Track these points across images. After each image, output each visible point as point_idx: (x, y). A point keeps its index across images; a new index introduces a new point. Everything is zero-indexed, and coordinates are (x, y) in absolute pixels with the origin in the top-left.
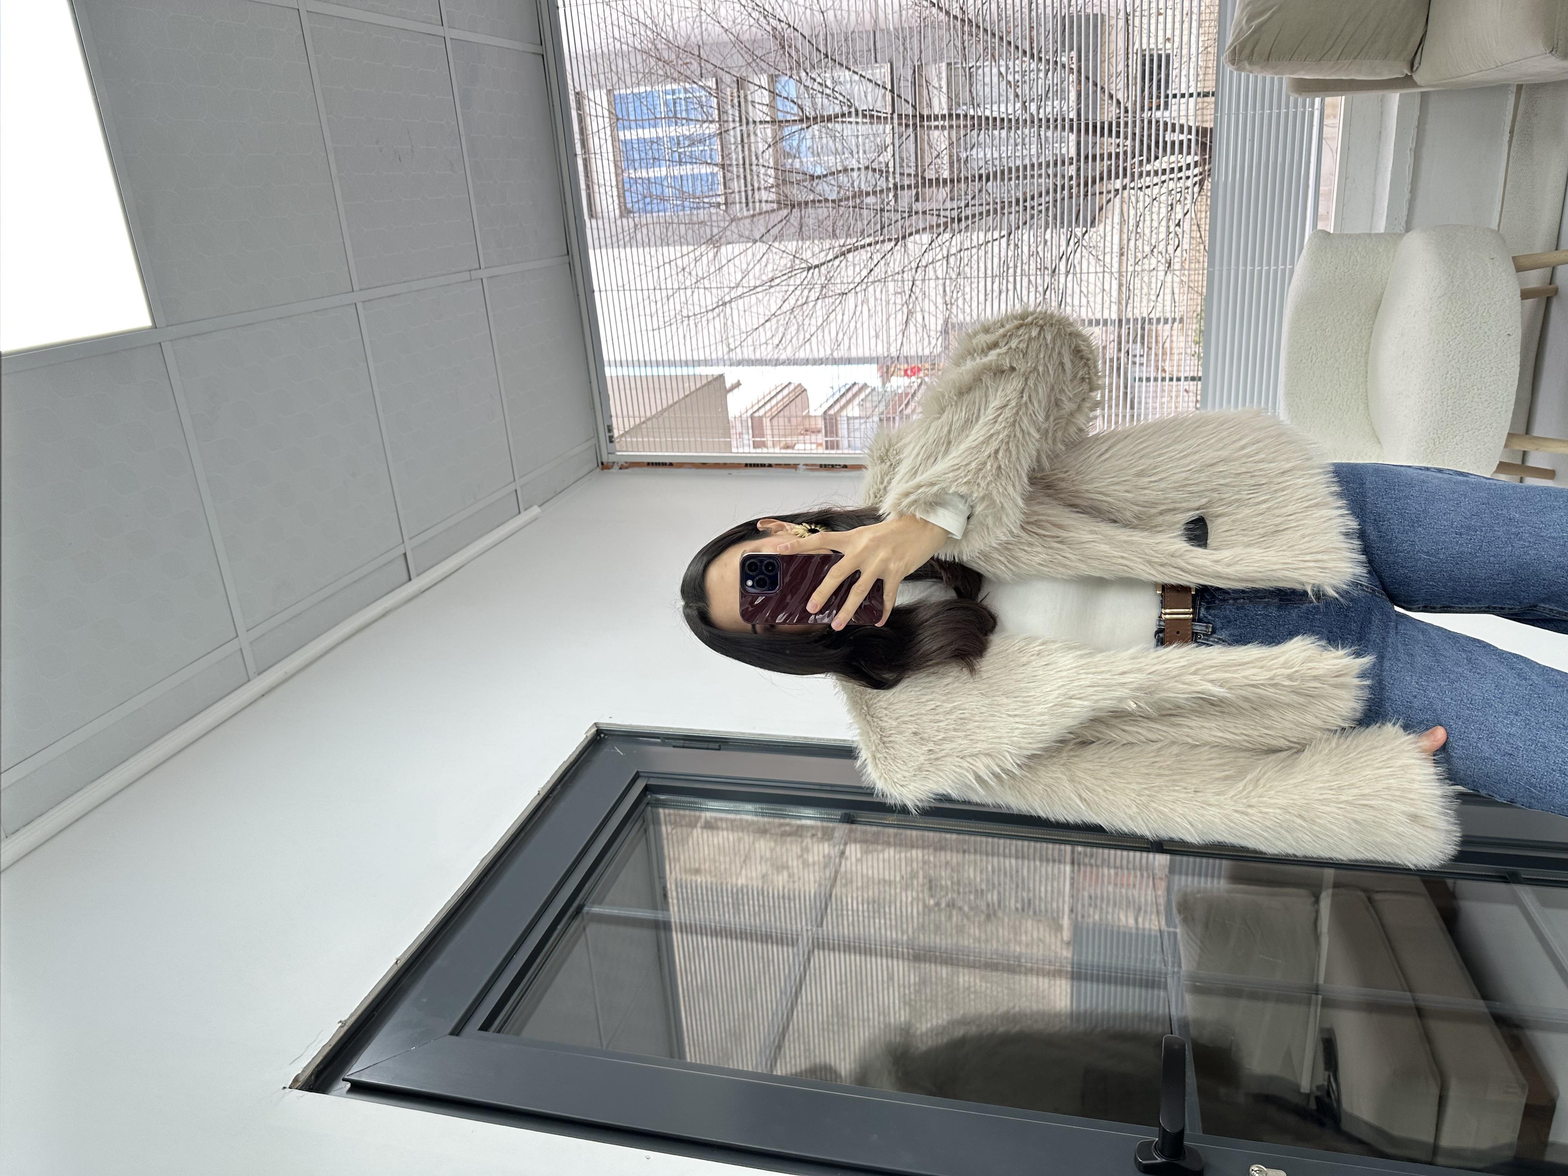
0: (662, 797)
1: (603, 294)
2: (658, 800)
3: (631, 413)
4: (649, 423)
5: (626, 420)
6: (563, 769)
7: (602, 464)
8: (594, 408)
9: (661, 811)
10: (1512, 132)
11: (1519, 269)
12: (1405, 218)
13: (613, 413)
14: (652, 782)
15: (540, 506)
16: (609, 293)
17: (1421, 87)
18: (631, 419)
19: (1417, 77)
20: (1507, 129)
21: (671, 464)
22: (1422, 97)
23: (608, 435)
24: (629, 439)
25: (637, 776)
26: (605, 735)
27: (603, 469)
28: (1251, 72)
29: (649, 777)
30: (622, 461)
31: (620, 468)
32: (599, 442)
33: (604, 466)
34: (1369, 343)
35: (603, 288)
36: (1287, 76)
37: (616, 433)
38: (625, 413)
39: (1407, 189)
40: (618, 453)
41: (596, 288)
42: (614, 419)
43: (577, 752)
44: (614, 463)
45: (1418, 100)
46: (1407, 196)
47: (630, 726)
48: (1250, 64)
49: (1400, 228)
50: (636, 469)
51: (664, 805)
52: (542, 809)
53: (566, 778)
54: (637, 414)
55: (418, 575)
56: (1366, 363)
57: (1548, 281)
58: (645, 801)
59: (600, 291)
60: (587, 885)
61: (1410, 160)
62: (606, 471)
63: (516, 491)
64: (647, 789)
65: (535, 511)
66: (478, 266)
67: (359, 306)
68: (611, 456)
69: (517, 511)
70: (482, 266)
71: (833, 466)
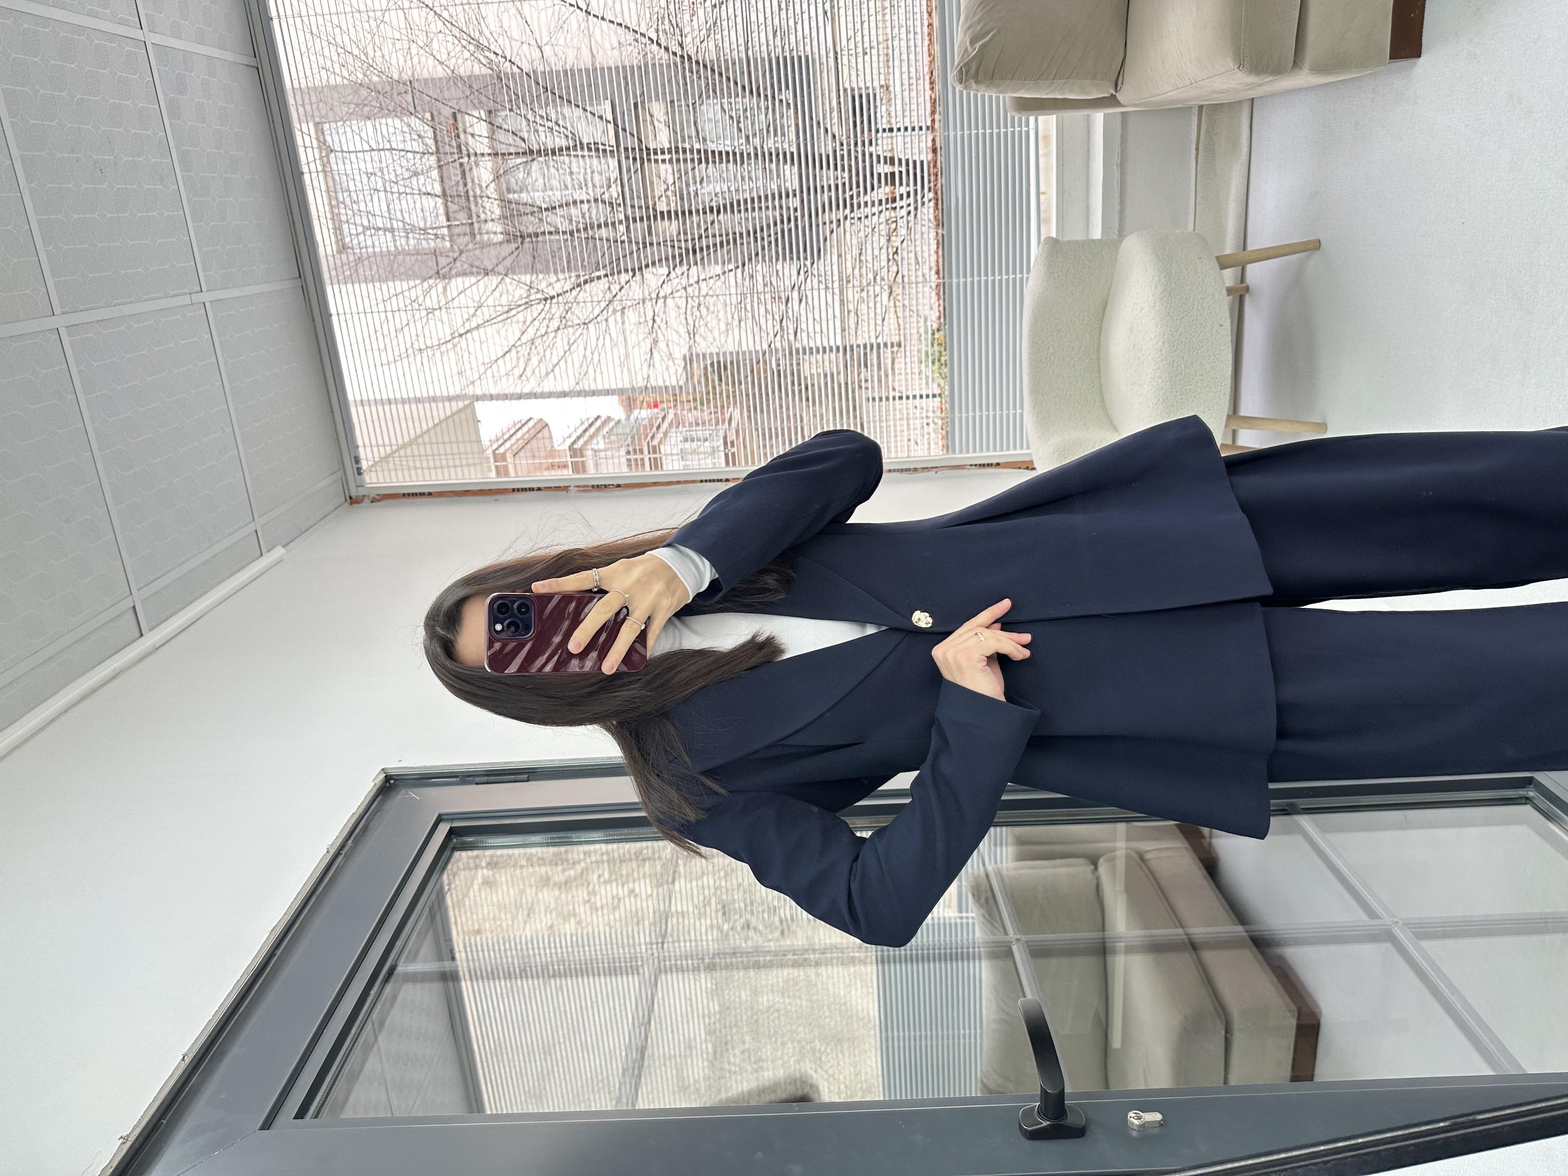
1: (342, 317)
3: (380, 442)
4: (401, 452)
5: (375, 449)
7: (351, 498)
8: (338, 439)
10: (1197, 149)
15: (284, 547)
16: (348, 316)
17: (1124, 106)
18: (382, 449)
19: (1120, 97)
20: (1194, 147)
21: (430, 494)
22: (1122, 117)
26: (396, 779)
27: (351, 503)
30: (373, 494)
31: (372, 502)
32: (345, 475)
33: (353, 501)
34: (1100, 341)
35: (341, 313)
36: (1009, 95)
37: (364, 465)
39: (1117, 201)
41: (333, 310)
42: (361, 450)
43: (366, 803)
44: (364, 496)
45: (1118, 120)
48: (976, 82)
49: (1114, 235)
50: (391, 501)
51: (473, 847)
52: (334, 868)
53: (357, 831)
56: (1098, 359)
57: (1238, 280)
58: (451, 846)
59: (337, 314)
61: (1117, 174)
62: (355, 505)
63: (256, 531)
64: (452, 833)
65: (279, 552)
66: (199, 289)
67: (62, 331)
68: (360, 489)
69: (258, 553)
70: (204, 288)
71: (606, 486)
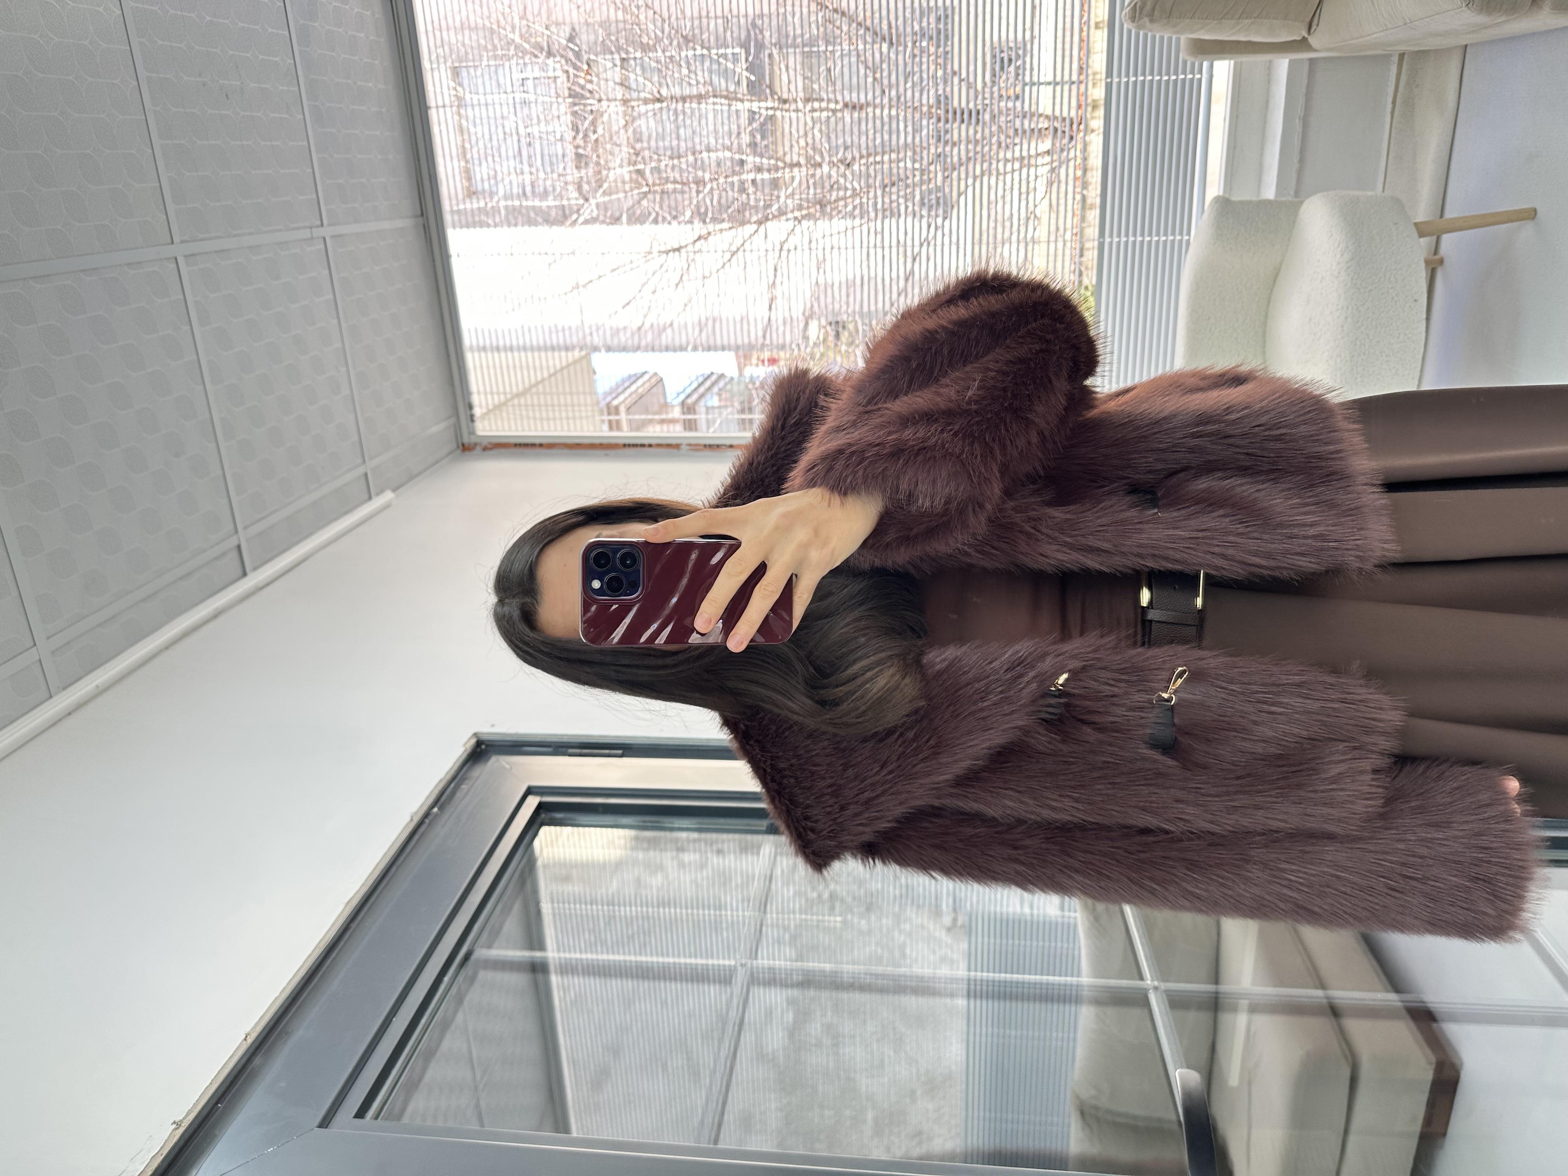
0: (557, 815)
2: (553, 818)
3: (495, 389)
6: (439, 788)
8: (453, 386)
10: (1394, 103)
11: (1421, 234)
12: (1294, 186)
13: (474, 390)
14: (547, 799)
15: (394, 490)
17: (1315, 51)
19: (1312, 40)
20: (1390, 100)
21: (541, 445)
22: (1311, 64)
23: (468, 413)
24: (492, 418)
25: (528, 793)
26: (487, 744)
27: (463, 451)
28: (1151, 30)
29: (543, 793)
30: (485, 443)
31: (483, 450)
32: (458, 422)
33: (465, 448)
34: (1267, 313)
36: (1185, 36)
37: (477, 411)
38: (488, 390)
39: (1296, 160)
40: (480, 434)
42: (475, 398)
43: (453, 771)
44: (476, 444)
46: (1297, 165)
47: (517, 734)
48: (1150, 21)
50: (502, 450)
52: (416, 837)
53: (442, 800)
54: (501, 390)
55: (255, 569)
61: (1299, 130)
62: (467, 453)
63: (366, 475)
64: (541, 807)
65: (388, 496)
66: (318, 223)
67: (181, 260)
68: (472, 437)
69: (366, 496)
70: (325, 222)
71: (718, 446)
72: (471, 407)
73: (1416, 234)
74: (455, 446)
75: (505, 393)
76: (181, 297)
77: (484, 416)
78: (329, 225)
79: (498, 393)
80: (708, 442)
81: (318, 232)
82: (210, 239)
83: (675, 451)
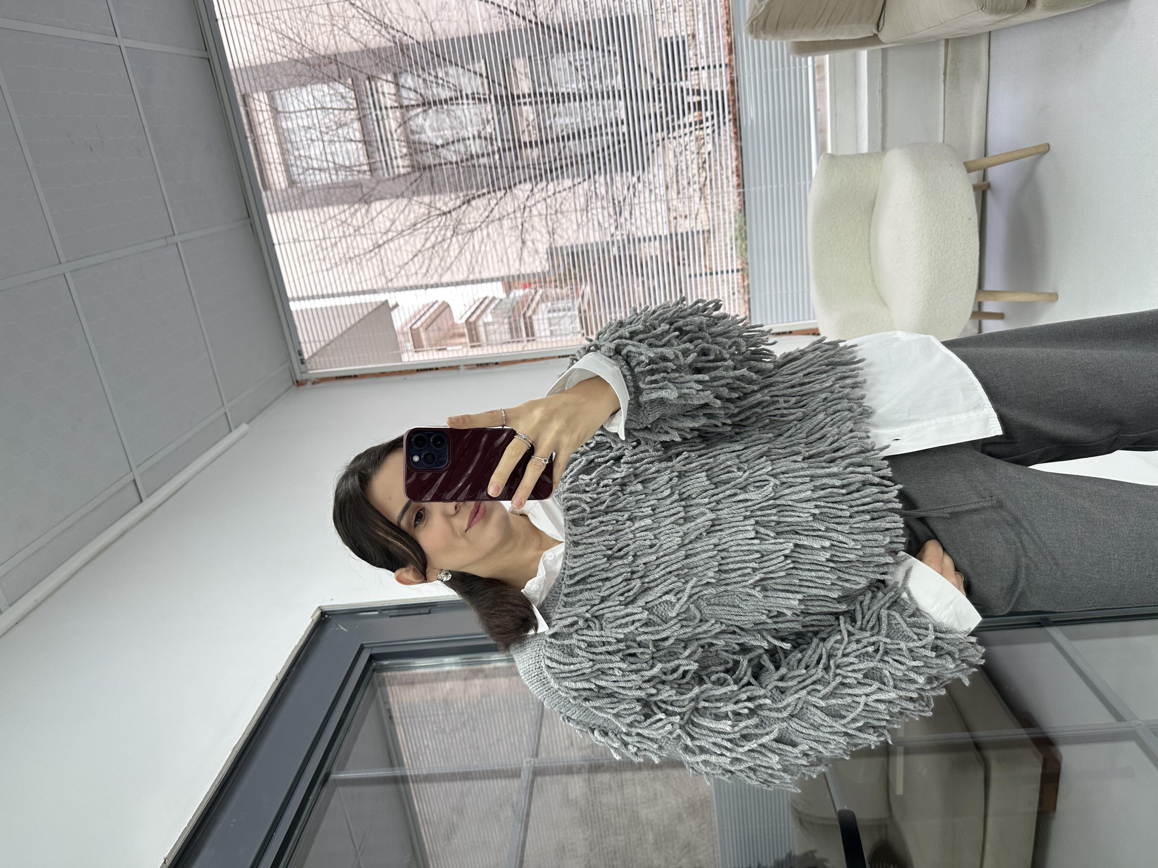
0: (386, 663)
1: (282, 246)
2: (383, 665)
3: (316, 339)
4: (333, 345)
5: (313, 344)
6: (296, 652)
8: (285, 339)
9: (385, 674)
10: (945, 74)
11: (969, 171)
12: (880, 141)
13: (301, 340)
14: (375, 651)
15: (248, 423)
16: (287, 245)
17: (883, 43)
18: (318, 344)
19: (881, 36)
20: (942, 73)
21: (355, 376)
22: (884, 52)
23: (299, 358)
24: (317, 359)
25: (362, 648)
26: (329, 615)
27: (298, 386)
28: (765, 39)
29: (373, 647)
30: (313, 378)
31: (313, 384)
32: (292, 365)
33: (299, 383)
34: (870, 234)
35: (281, 241)
36: (791, 40)
37: (306, 356)
38: (312, 339)
39: (879, 120)
40: (310, 372)
41: (275, 241)
42: (303, 345)
43: (305, 637)
44: (307, 380)
45: (879, 55)
46: (880, 125)
47: (350, 605)
48: (764, 33)
49: (879, 149)
50: (327, 382)
51: (388, 668)
52: (282, 691)
54: (321, 338)
55: (148, 496)
56: (869, 248)
57: (982, 179)
58: (371, 668)
59: (279, 244)
60: (331, 755)
61: (879, 98)
62: (301, 387)
63: (226, 414)
64: (372, 658)
65: (244, 428)
66: (172, 233)
67: (68, 275)
68: (303, 375)
69: (228, 430)
70: (176, 232)
71: (487, 364)
72: (300, 353)
73: (965, 172)
74: (291, 383)
75: (324, 341)
76: (71, 302)
77: (310, 358)
78: (179, 234)
79: (320, 341)
80: (479, 362)
81: (170, 240)
82: (89, 256)
83: (456, 371)
